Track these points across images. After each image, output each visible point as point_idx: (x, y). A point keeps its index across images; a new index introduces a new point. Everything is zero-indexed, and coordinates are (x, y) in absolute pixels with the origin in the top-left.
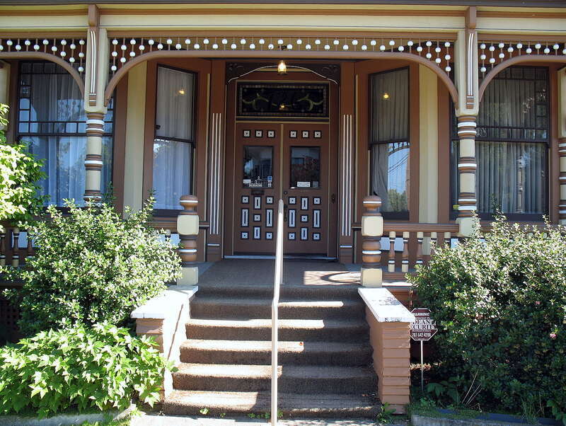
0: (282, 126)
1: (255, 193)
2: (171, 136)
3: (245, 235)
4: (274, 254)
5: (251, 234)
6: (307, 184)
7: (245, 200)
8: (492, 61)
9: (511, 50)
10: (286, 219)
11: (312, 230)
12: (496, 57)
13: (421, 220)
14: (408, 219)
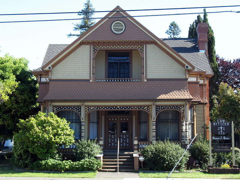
0: (119, 118)
1: (112, 134)
2: (93, 122)
3: (110, 145)
4: (117, 150)
5: (111, 145)
6: (125, 132)
7: (110, 136)
8: (159, 110)
9: (162, 108)
10: (120, 141)
11: (126, 143)
12: (160, 109)
13: (150, 141)
14: (147, 140)
